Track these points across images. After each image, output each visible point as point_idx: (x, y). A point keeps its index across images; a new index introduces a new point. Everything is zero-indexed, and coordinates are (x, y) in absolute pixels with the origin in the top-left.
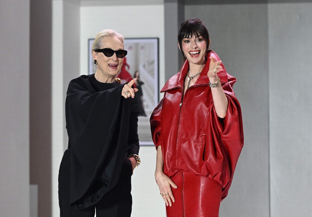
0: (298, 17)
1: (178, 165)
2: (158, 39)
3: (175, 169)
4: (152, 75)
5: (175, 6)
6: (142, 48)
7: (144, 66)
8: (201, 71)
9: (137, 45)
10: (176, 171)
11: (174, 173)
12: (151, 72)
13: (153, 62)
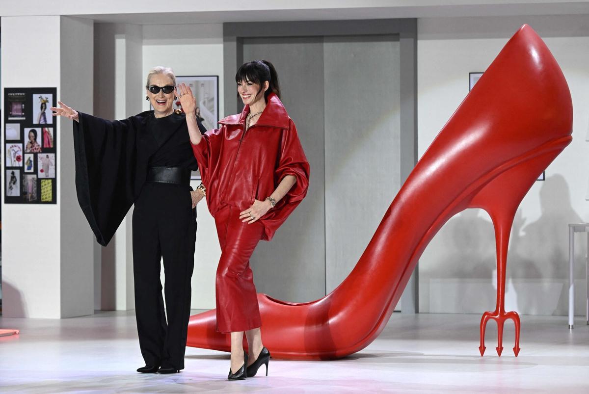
0: (353, 55)
1: (227, 200)
2: (218, 77)
3: (224, 203)
4: (212, 111)
5: (234, 45)
6: (203, 85)
7: (204, 103)
8: (262, 111)
9: (197, 82)
10: (225, 204)
11: (222, 206)
12: (211, 109)
13: (213, 99)
